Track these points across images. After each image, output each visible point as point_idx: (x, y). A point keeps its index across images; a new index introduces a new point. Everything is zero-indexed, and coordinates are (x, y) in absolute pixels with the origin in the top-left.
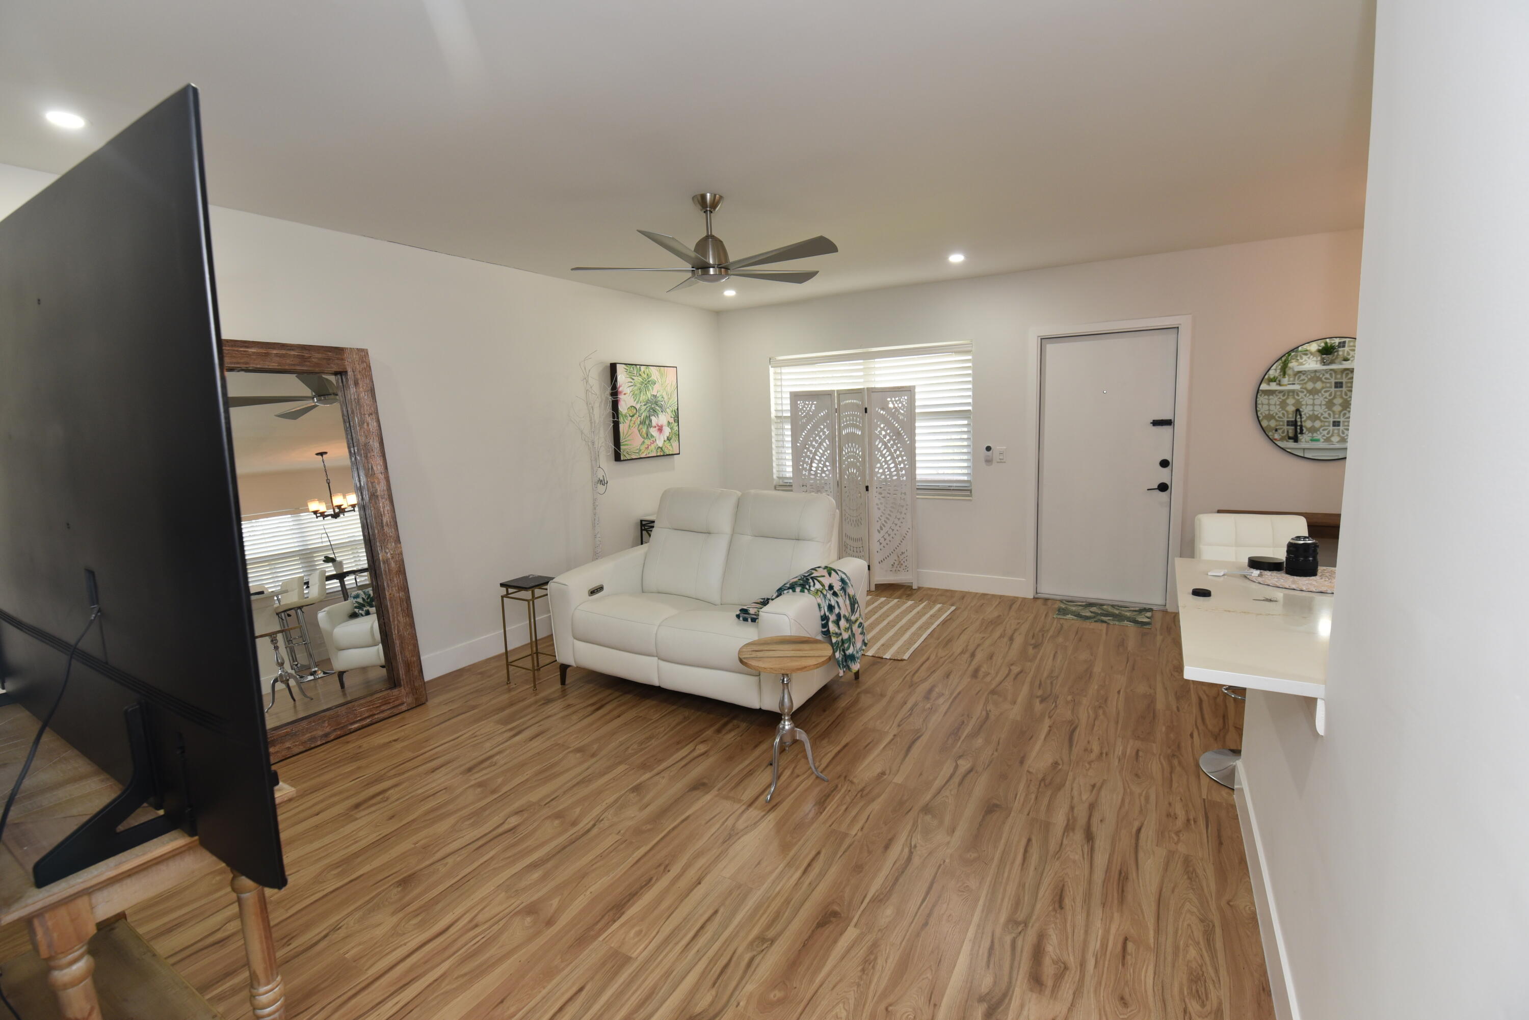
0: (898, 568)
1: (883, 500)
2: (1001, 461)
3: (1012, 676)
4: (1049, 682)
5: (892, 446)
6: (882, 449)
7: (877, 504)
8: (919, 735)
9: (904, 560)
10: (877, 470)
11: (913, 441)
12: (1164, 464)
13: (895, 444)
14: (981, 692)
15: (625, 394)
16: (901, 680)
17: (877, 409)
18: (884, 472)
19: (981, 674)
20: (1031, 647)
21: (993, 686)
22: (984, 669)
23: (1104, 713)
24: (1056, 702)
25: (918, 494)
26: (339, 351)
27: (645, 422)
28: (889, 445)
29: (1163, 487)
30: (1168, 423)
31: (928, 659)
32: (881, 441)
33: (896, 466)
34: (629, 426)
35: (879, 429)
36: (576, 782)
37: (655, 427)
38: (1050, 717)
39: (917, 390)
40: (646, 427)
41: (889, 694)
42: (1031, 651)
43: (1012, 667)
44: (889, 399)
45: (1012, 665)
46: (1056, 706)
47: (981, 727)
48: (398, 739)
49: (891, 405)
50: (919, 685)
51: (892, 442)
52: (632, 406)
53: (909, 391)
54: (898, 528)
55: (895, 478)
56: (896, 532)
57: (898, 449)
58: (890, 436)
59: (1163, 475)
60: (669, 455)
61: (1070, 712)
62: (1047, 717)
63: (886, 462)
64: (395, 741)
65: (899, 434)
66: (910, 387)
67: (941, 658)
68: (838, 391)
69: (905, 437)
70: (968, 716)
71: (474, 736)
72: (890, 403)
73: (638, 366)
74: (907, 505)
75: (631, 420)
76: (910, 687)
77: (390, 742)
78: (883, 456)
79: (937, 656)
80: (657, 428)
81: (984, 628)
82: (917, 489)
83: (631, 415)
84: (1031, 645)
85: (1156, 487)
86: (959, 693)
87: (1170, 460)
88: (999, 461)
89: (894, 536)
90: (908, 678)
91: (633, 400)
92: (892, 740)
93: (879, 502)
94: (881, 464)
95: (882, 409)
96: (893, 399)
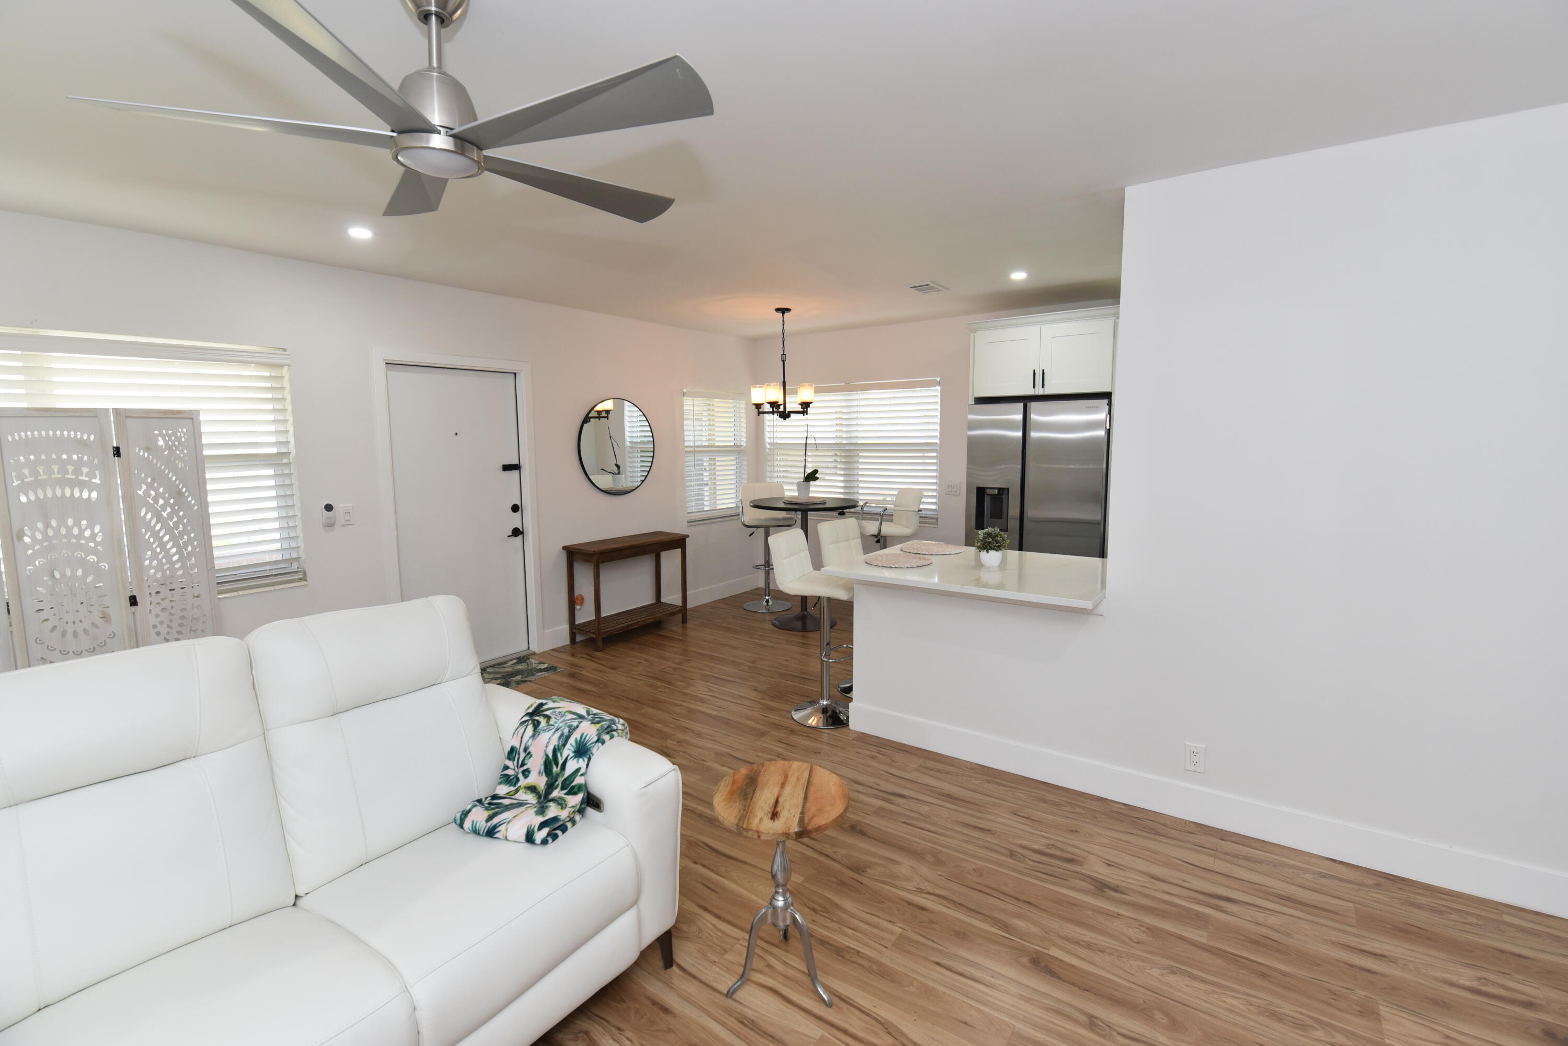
1: (164, 617)
2: (348, 524)
5: (170, 516)
6: (152, 524)
7: (155, 627)
10: (147, 563)
11: (203, 504)
12: (515, 508)
13: (174, 512)
17: (137, 450)
18: (160, 561)
25: (220, 593)
28: (165, 514)
29: (516, 532)
30: (516, 467)
32: (150, 508)
33: (180, 552)
35: (144, 487)
39: (202, 417)
44: (156, 432)
49: (161, 443)
51: (169, 510)
53: (189, 418)
55: (180, 573)
57: (180, 520)
58: (164, 498)
59: (515, 521)
63: (162, 545)
65: (180, 493)
66: (191, 412)
69: (190, 499)
72: (160, 438)
74: (205, 615)
78: (155, 534)
82: (218, 583)
85: (511, 534)
87: (520, 504)
88: (345, 523)
93: (156, 621)
94: (154, 551)
95: (147, 449)
96: (164, 432)
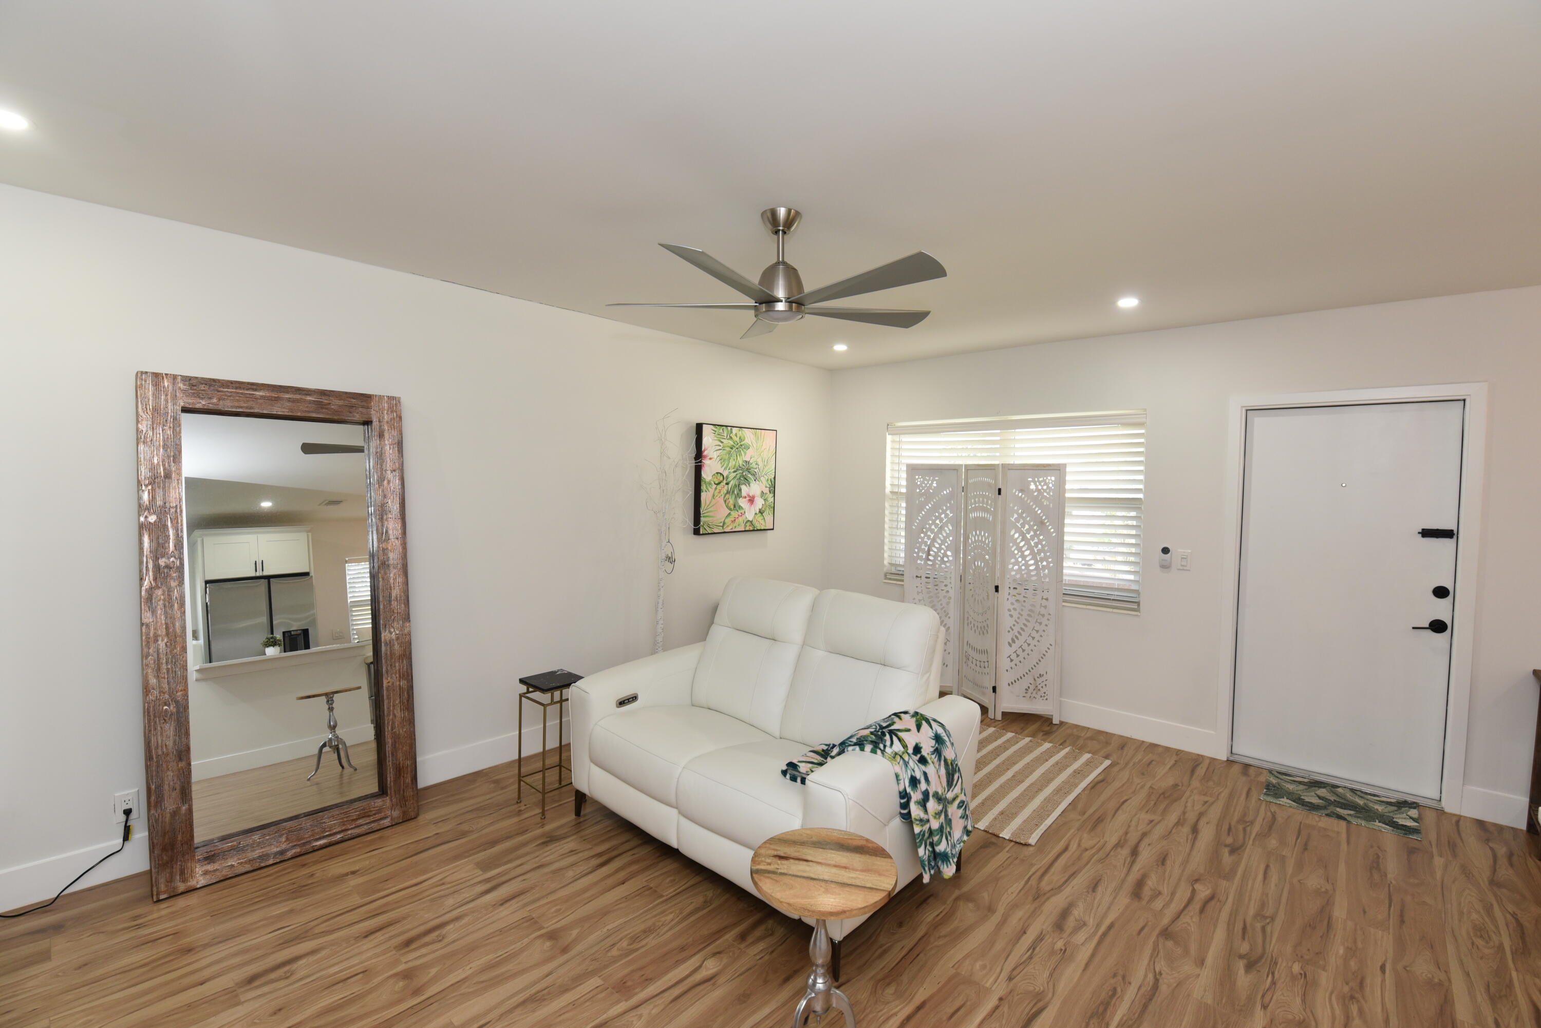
0: (1034, 695)
1: (1016, 605)
2: (1183, 569)
3: (1196, 906)
4: (1258, 926)
5: (1032, 538)
6: (1018, 541)
7: (1009, 610)
8: (1040, 1005)
9: (1043, 684)
10: (1010, 566)
11: (1061, 534)
12: (1441, 592)
13: (1035, 535)
14: (1146, 930)
15: (710, 459)
16: (1023, 883)
17: (1014, 491)
18: (1020, 568)
19: (1147, 892)
20: (1226, 851)
21: (1166, 921)
22: (1151, 883)
23: (1361, 1011)
24: (1273, 974)
25: (1065, 601)
26: (365, 399)
27: (733, 492)
28: (1028, 536)
29: (1438, 626)
30: (1448, 534)
31: (1066, 849)
32: (1018, 530)
33: (1036, 563)
34: (714, 495)
35: (1016, 516)
36: (522, 999)
37: (745, 497)
38: (1265, 1007)
39: (1068, 469)
40: (734, 497)
41: (1001, 909)
42: (1227, 859)
43: (1197, 886)
44: (1030, 479)
45: (1197, 881)
46: (1274, 983)
47: (1145, 1007)
48: (358, 871)
49: (1033, 487)
50: (1048, 898)
51: (1032, 533)
52: (717, 473)
53: (1058, 470)
54: (1036, 643)
55: (1034, 578)
56: (1034, 648)
57: (1040, 542)
58: (1029, 525)
59: (1440, 610)
60: (761, 530)
61: (1298, 1000)
62: (1258, 1006)
63: (1024, 557)
64: (353, 873)
65: (1042, 523)
66: (1059, 465)
67: (1086, 850)
68: (966, 466)
69: (1050, 527)
70: (1124, 977)
71: (441, 882)
72: (1032, 484)
73: (729, 428)
74: (1049, 614)
75: (716, 489)
76: (1035, 899)
77: (347, 874)
78: (1020, 549)
79: (1079, 845)
80: (748, 498)
81: (1153, 803)
82: (1064, 594)
83: (717, 482)
84: (1226, 846)
85: (1427, 626)
86: (1110, 927)
87: (1450, 587)
88: (1181, 568)
89: (1030, 652)
90: (1033, 882)
91: (720, 466)
92: (997, 1007)
93: (1011, 607)
94: (1017, 560)
95: (1021, 491)
96: (1036, 479)
